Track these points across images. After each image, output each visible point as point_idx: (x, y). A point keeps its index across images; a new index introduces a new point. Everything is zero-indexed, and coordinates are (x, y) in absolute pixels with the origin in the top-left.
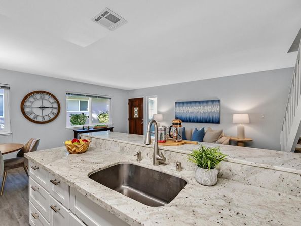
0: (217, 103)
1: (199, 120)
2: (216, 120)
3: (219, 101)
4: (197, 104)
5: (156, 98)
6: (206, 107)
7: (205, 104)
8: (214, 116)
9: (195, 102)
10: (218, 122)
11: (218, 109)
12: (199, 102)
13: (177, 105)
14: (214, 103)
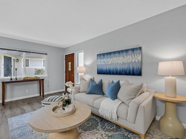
0: (138, 51)
1: (118, 72)
2: (137, 71)
3: (140, 48)
4: (117, 54)
5: (83, 53)
6: (125, 56)
7: (125, 54)
8: (135, 67)
9: (115, 53)
10: (140, 74)
11: (139, 58)
12: (119, 52)
13: (99, 57)
14: (135, 51)
